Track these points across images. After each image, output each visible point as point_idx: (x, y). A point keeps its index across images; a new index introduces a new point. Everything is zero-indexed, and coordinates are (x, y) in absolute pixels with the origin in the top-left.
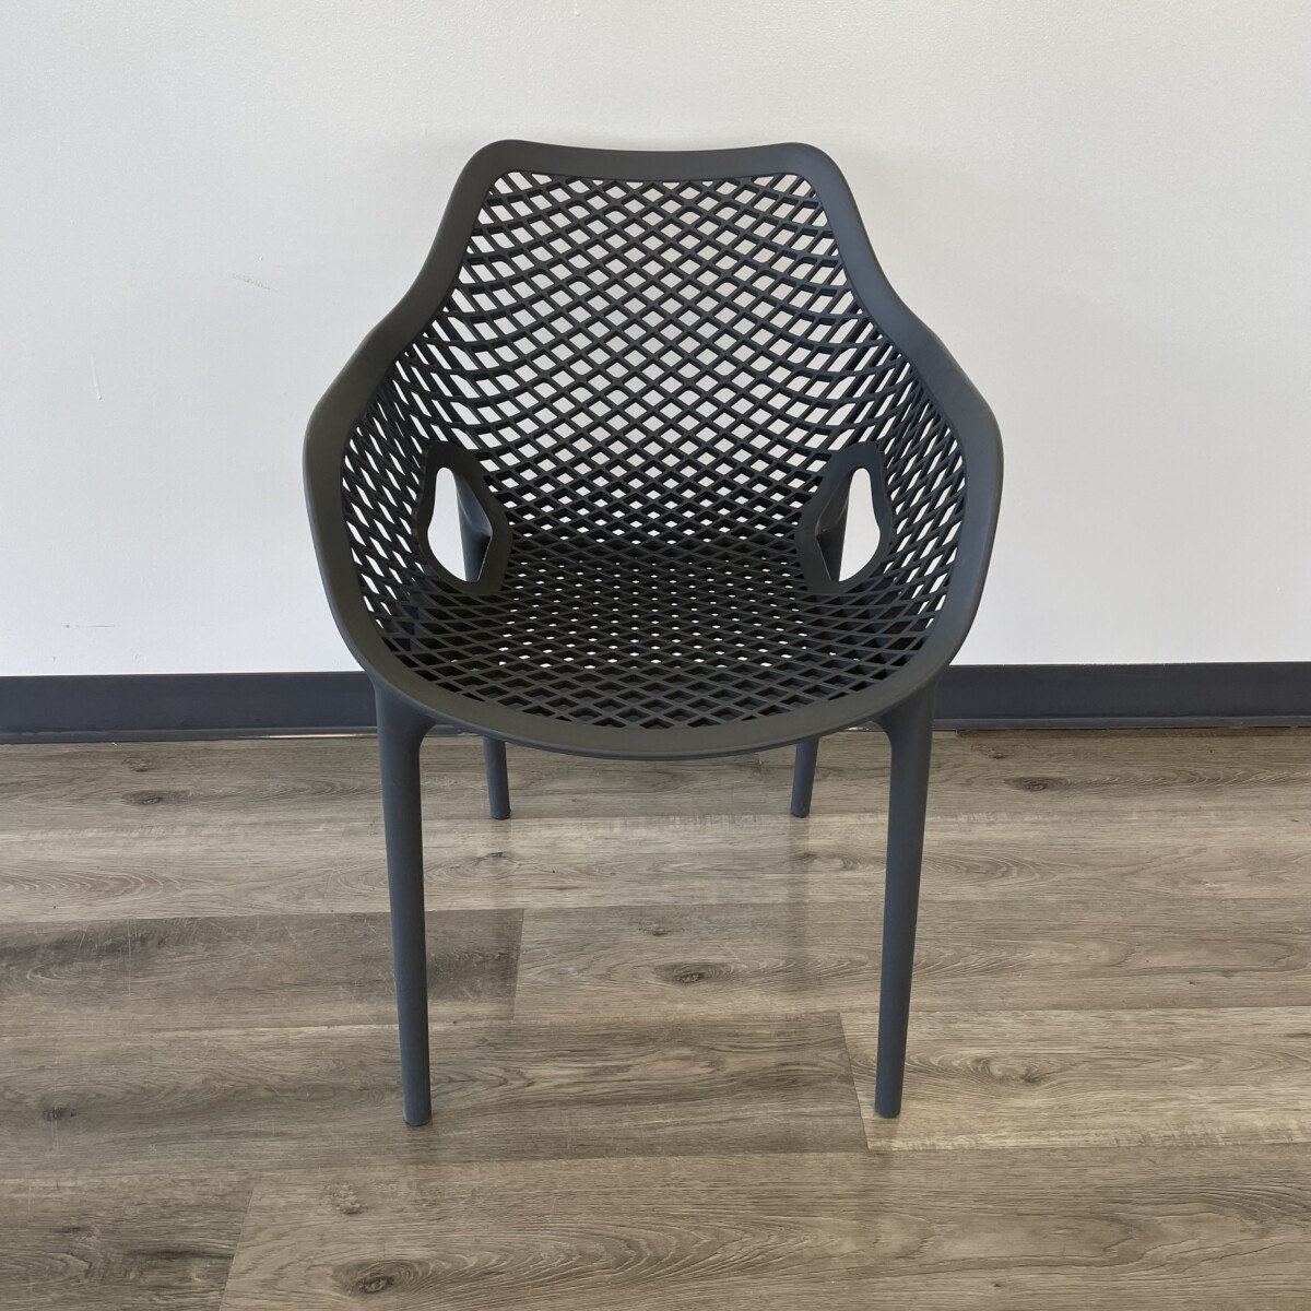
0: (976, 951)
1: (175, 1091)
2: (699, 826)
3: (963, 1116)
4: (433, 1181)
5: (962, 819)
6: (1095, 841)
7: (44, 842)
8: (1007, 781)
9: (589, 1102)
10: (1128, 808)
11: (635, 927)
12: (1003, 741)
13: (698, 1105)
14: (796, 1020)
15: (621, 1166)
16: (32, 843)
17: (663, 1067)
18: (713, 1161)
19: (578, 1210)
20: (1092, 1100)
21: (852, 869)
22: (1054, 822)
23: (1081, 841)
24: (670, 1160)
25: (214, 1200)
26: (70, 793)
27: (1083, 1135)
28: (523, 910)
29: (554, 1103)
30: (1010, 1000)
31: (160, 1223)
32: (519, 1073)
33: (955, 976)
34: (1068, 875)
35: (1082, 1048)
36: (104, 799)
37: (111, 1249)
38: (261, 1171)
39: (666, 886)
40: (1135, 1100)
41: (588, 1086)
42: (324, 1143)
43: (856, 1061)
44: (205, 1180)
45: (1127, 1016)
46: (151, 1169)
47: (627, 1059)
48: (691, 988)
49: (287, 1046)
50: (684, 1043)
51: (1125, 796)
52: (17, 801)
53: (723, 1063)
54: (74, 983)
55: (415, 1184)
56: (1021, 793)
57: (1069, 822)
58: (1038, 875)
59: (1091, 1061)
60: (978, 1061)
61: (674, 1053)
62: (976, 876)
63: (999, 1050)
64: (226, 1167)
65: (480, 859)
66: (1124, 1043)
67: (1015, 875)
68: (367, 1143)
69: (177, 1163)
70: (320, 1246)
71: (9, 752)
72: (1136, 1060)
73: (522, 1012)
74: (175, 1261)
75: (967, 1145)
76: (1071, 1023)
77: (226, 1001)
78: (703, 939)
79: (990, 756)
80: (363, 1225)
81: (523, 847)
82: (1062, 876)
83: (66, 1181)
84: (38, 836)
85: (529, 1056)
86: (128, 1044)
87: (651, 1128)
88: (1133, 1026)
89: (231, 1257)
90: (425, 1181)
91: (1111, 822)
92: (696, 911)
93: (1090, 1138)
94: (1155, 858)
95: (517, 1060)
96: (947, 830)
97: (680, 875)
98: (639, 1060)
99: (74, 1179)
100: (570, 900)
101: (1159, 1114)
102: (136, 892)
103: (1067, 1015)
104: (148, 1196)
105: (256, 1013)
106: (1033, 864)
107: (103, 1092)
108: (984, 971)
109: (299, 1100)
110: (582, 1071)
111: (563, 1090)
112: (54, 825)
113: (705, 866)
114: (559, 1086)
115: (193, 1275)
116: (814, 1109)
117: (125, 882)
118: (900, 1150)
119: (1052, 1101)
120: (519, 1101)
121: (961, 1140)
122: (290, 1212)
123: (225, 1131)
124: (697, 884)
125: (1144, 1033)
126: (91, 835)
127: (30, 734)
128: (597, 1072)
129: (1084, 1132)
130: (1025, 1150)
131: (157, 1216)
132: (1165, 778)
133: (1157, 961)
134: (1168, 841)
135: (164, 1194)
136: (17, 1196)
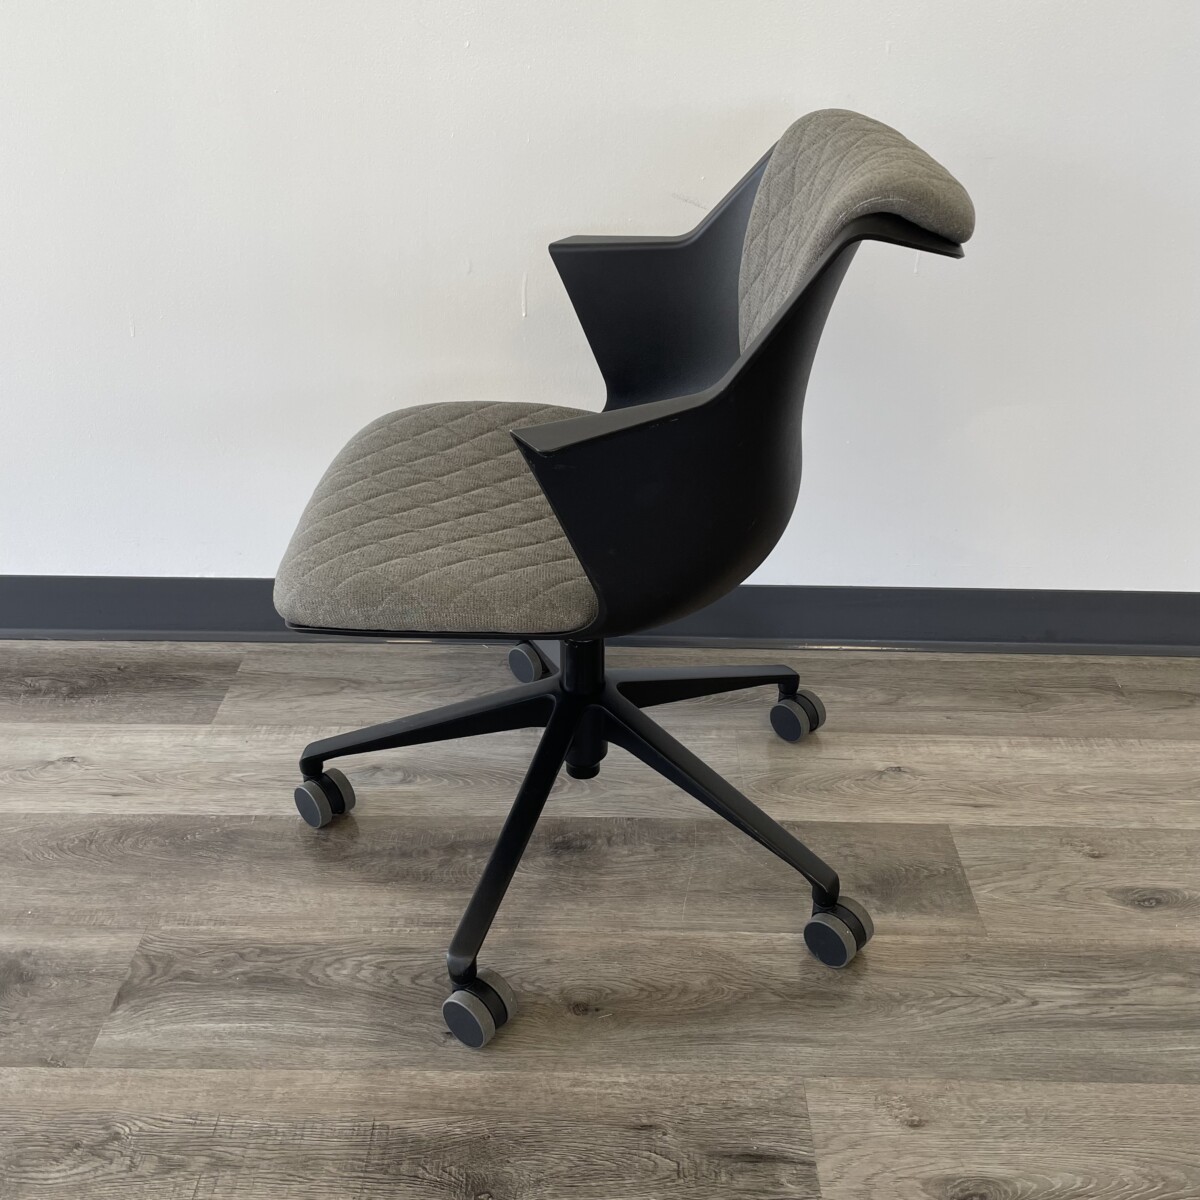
1: (685, 991)
2: (1087, 749)
4: (981, 1097)
9: (1104, 1025)
11: (1069, 848)
15: (1165, 1091)
17: (1163, 993)
19: (1141, 1136)
25: (772, 1104)
28: (948, 825)
29: (1068, 1024)
31: (728, 1125)
32: (1017, 991)
37: (691, 1149)
38: (804, 1076)
39: (1081, 808)
41: (1095, 1008)
42: (856, 1052)
44: (755, 1082)
46: (694, 1068)
47: (1121, 982)
48: (1155, 913)
49: (774, 951)
50: (1174, 968)
54: (543, 877)
55: (964, 1099)
61: (1166, 978)
64: (769, 1071)
65: (881, 773)
68: (898, 1054)
69: (720, 1064)
70: (897, 1158)
73: (994, 930)
74: (761, 1165)
77: (696, 902)
78: (1143, 863)
80: (929, 1138)
81: (918, 762)
83: (619, 1076)
85: (1021, 974)
86: (620, 941)
87: (1178, 1054)
89: (812, 1164)
90: (974, 1097)
92: (1122, 834)
95: (1009, 977)
97: (1089, 798)
98: (1134, 984)
99: (627, 1076)
100: (991, 818)
102: (565, 789)
104: (705, 1096)
105: (730, 916)
107: (616, 988)
109: (811, 1007)
110: (1082, 993)
111: (1069, 1011)
113: (1112, 789)
114: (1064, 1007)
115: (783, 1180)
120: (1030, 1020)
122: (852, 1121)
123: (751, 1034)
124: (1111, 807)
128: (1097, 994)
131: (721, 1117)
135: (720, 1095)
136: (576, 1090)
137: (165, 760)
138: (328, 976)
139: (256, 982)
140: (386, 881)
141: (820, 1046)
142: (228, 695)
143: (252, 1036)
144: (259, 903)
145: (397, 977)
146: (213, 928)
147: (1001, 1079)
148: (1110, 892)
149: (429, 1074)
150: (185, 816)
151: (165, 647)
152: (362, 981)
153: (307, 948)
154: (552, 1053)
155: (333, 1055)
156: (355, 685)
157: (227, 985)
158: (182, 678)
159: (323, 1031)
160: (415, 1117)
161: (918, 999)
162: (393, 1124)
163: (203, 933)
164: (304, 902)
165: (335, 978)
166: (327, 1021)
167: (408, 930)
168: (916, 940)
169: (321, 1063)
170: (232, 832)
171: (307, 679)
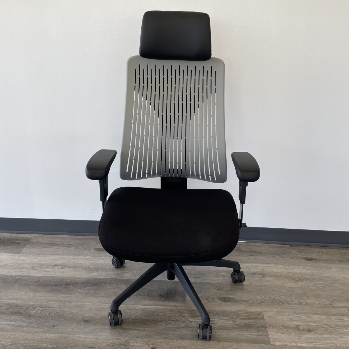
0: (295, 299)
3: (293, 338)
4: (170, 343)
5: (291, 267)
6: (324, 274)
7: (78, 258)
8: (302, 258)
10: (332, 267)
11: (213, 288)
12: (301, 248)
13: (230, 331)
14: (253, 312)
15: (213, 343)
16: (75, 259)
17: (221, 321)
18: (234, 344)
20: (324, 337)
21: (265, 277)
22: (314, 269)
23: (320, 274)
24: (224, 343)
25: (122, 343)
26: (82, 247)
27: (322, 345)
29: (197, 328)
30: (304, 312)
31: (111, 347)
32: (188, 320)
33: (290, 305)
34: (318, 282)
35: (322, 324)
36: (90, 249)
38: (132, 337)
39: (220, 279)
40: (335, 337)
42: (145, 332)
43: (267, 323)
44: (120, 338)
45: (333, 317)
46: (107, 335)
48: (227, 303)
49: (135, 310)
50: (226, 316)
51: (331, 264)
52: (70, 249)
53: (235, 321)
54: (87, 292)
55: (166, 343)
56: (306, 261)
57: (318, 269)
58: (310, 282)
59: (324, 327)
60: (296, 325)
61: (224, 318)
62: (295, 281)
63: (301, 323)
64: (124, 336)
66: (332, 324)
67: (304, 281)
68: (155, 333)
69: (113, 334)
71: (68, 237)
72: (334, 328)
73: (188, 306)
75: (294, 345)
76: (319, 318)
78: (230, 292)
79: (298, 252)
82: (316, 282)
83: (89, 336)
84: (76, 257)
85: (190, 316)
86: (100, 306)
87: (220, 335)
88: (334, 320)
91: (328, 270)
92: (227, 285)
93: (324, 346)
94: (339, 280)
95: (187, 317)
96: (287, 269)
97: (223, 276)
98: (216, 319)
99: (91, 336)
100: (198, 280)
101: (341, 341)
102: (99, 271)
103: (318, 316)
104: (107, 341)
106: (309, 279)
107: (95, 317)
108: (297, 304)
109: (139, 322)
112: (79, 255)
114: (198, 324)
116: (258, 334)
117: (96, 269)
118: (278, 345)
119: (314, 336)
120: (189, 326)
121: (293, 344)
124: (227, 278)
125: (337, 322)
126: (88, 258)
127: (72, 233)
129: (322, 344)
130: (308, 347)
132: (341, 260)
133: (340, 304)
134: (342, 275)
135: (111, 341)
136: (79, 339)
137: (7, 262)
138: (30, 312)
139: (13, 313)
140: (50, 292)
141: (138, 331)
142: (26, 247)
143: (9, 325)
144: (19, 296)
145: (46, 313)
146: (7, 301)
147: (177, 339)
148: (219, 298)
149: (47, 334)
150: (8, 275)
151: (14, 235)
152: (37, 313)
153: (27, 306)
154: (76, 331)
155: (26, 329)
156: (57, 245)
157: (7, 313)
158: (16, 242)
159: (25, 324)
160: (40, 343)
161: (165, 321)
162: (35, 345)
163: (5, 302)
164: (30, 296)
165: (32, 313)
166: (27, 322)
167: (51, 302)
168: (169, 308)
169: (23, 331)
170: (18, 279)
171: (45, 243)
